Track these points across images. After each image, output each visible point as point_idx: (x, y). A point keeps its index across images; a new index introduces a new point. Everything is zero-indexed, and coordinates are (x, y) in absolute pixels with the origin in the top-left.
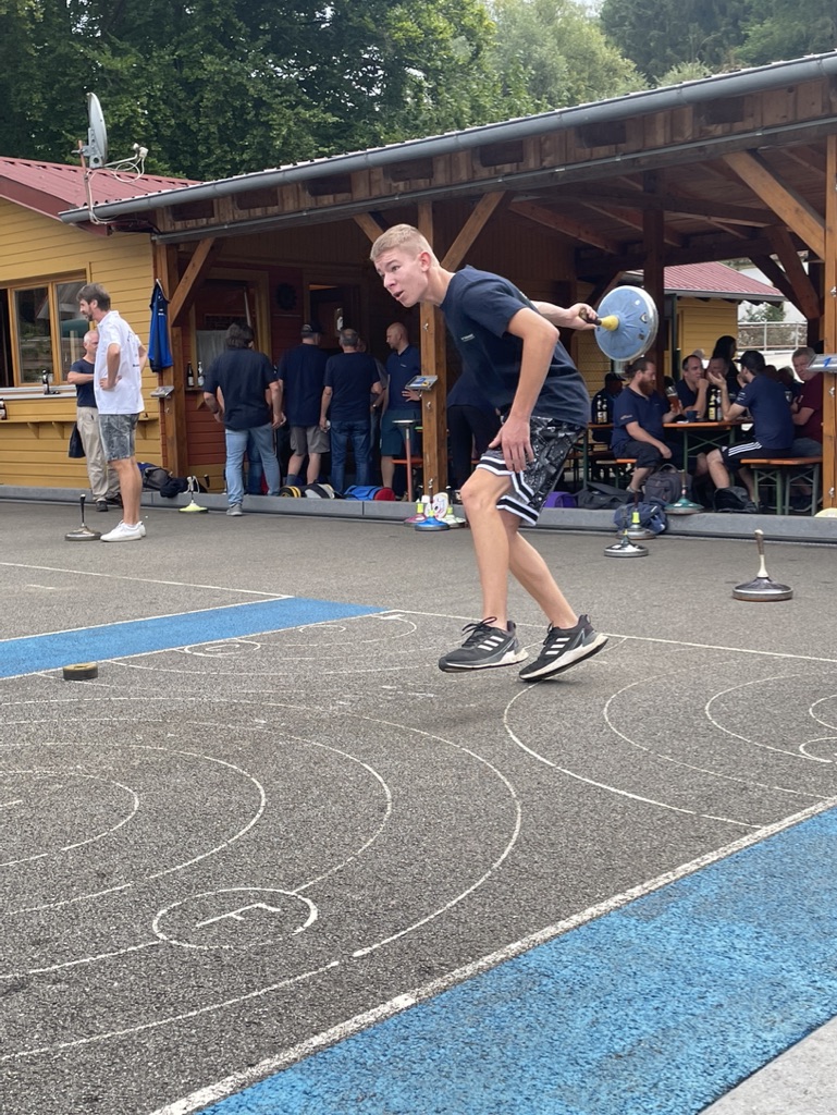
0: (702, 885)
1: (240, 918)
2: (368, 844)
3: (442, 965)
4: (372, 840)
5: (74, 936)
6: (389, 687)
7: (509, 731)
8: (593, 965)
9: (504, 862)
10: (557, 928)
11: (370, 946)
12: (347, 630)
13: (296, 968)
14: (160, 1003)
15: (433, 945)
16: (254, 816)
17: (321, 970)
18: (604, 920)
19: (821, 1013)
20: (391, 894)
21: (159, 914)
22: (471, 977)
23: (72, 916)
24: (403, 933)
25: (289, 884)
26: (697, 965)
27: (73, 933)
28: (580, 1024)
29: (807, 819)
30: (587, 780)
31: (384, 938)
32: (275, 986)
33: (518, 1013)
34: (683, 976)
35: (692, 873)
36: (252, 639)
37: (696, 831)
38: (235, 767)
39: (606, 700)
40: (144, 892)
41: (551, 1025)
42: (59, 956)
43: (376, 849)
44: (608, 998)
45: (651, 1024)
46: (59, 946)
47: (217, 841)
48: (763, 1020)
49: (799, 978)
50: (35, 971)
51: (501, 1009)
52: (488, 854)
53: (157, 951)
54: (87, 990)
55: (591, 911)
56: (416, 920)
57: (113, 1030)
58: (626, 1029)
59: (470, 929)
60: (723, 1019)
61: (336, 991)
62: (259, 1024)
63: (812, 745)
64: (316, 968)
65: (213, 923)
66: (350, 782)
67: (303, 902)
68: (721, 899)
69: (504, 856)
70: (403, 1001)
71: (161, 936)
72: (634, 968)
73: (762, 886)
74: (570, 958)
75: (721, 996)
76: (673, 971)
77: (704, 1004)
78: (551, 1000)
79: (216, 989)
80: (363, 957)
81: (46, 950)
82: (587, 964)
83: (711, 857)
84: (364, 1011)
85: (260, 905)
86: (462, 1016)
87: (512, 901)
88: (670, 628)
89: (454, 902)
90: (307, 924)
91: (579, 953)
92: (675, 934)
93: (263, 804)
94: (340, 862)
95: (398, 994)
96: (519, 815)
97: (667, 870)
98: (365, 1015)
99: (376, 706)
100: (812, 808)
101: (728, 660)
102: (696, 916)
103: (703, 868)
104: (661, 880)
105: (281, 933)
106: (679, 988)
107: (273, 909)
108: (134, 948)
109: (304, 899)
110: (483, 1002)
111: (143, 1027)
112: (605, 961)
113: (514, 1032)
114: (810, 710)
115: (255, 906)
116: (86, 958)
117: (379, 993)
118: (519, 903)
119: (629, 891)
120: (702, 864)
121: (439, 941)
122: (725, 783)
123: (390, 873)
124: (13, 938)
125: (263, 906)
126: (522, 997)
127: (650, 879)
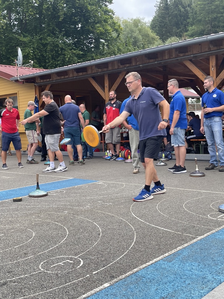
0: (184, 252)
1: (63, 264)
2: (96, 244)
3: (116, 275)
4: (97, 243)
5: (19, 270)
6: (100, 202)
7: (132, 213)
8: (156, 274)
9: (132, 248)
10: (146, 265)
11: (97, 271)
12: (88, 187)
13: (78, 277)
14: (42, 287)
15: (114, 270)
16: (65, 237)
17: (84, 277)
18: (158, 262)
19: (215, 285)
20: (102, 257)
21: (41, 264)
22: (124, 278)
23: (18, 265)
24: (106, 267)
25: (75, 255)
26: (183, 273)
27: (18, 269)
28: (153, 289)
29: (211, 234)
30: (153, 225)
31: (101, 269)
32: (73, 282)
33: (137, 287)
34: (179, 276)
35: (181, 249)
36: (63, 190)
37: (182, 238)
38: (60, 224)
39: (157, 204)
40: (37, 258)
41: (145, 290)
42: (15, 275)
43: (98, 245)
44: (160, 283)
45: (171, 289)
46: (15, 273)
47: (56, 244)
48: (201, 287)
49: (210, 276)
50: (9, 280)
51: (132, 286)
52: (127, 246)
53: (41, 274)
54: (23, 284)
55: (155, 260)
56: (109, 264)
57: (30, 295)
58: (165, 291)
59: (123, 266)
60: (190, 287)
61: (89, 283)
62: (69, 292)
63: (212, 215)
64: (83, 277)
65: (56, 266)
66: (90, 227)
67: (79, 260)
68: (189, 256)
69: (132, 246)
70: (106, 285)
71: (42, 269)
72: (167, 275)
73: (199, 252)
74: (150, 272)
75: (190, 281)
76: (177, 275)
77: (185, 284)
78: (145, 284)
79: (57, 283)
80: (95, 274)
81: (11, 274)
82: (154, 274)
83: (186, 245)
84: (96, 288)
85: (68, 261)
86: (122, 288)
87: (134, 258)
88: (173, 184)
89: (119, 259)
90: (80, 265)
91: (152, 271)
92: (177, 266)
93: (67, 234)
94: (89, 249)
95: (105, 283)
96: (135, 235)
97: (174, 249)
98: (96, 289)
99: (96, 207)
100: (212, 232)
101: (189, 193)
102: (183, 261)
103: (184, 248)
104: (173, 251)
105: (74, 268)
106: (178, 280)
107: (71, 262)
108: (35, 273)
109: (79, 259)
110: (128, 284)
111: (38, 294)
112: (159, 273)
113: (136, 292)
114: (211, 205)
115: (66, 261)
116: (22, 276)
117: (100, 283)
118: (136, 258)
119: (165, 254)
120: (184, 247)
121: (115, 269)
122: (189, 225)
123: (102, 251)
124: (2, 271)
125: (69, 261)
126: (138, 283)
127: (170, 251)
